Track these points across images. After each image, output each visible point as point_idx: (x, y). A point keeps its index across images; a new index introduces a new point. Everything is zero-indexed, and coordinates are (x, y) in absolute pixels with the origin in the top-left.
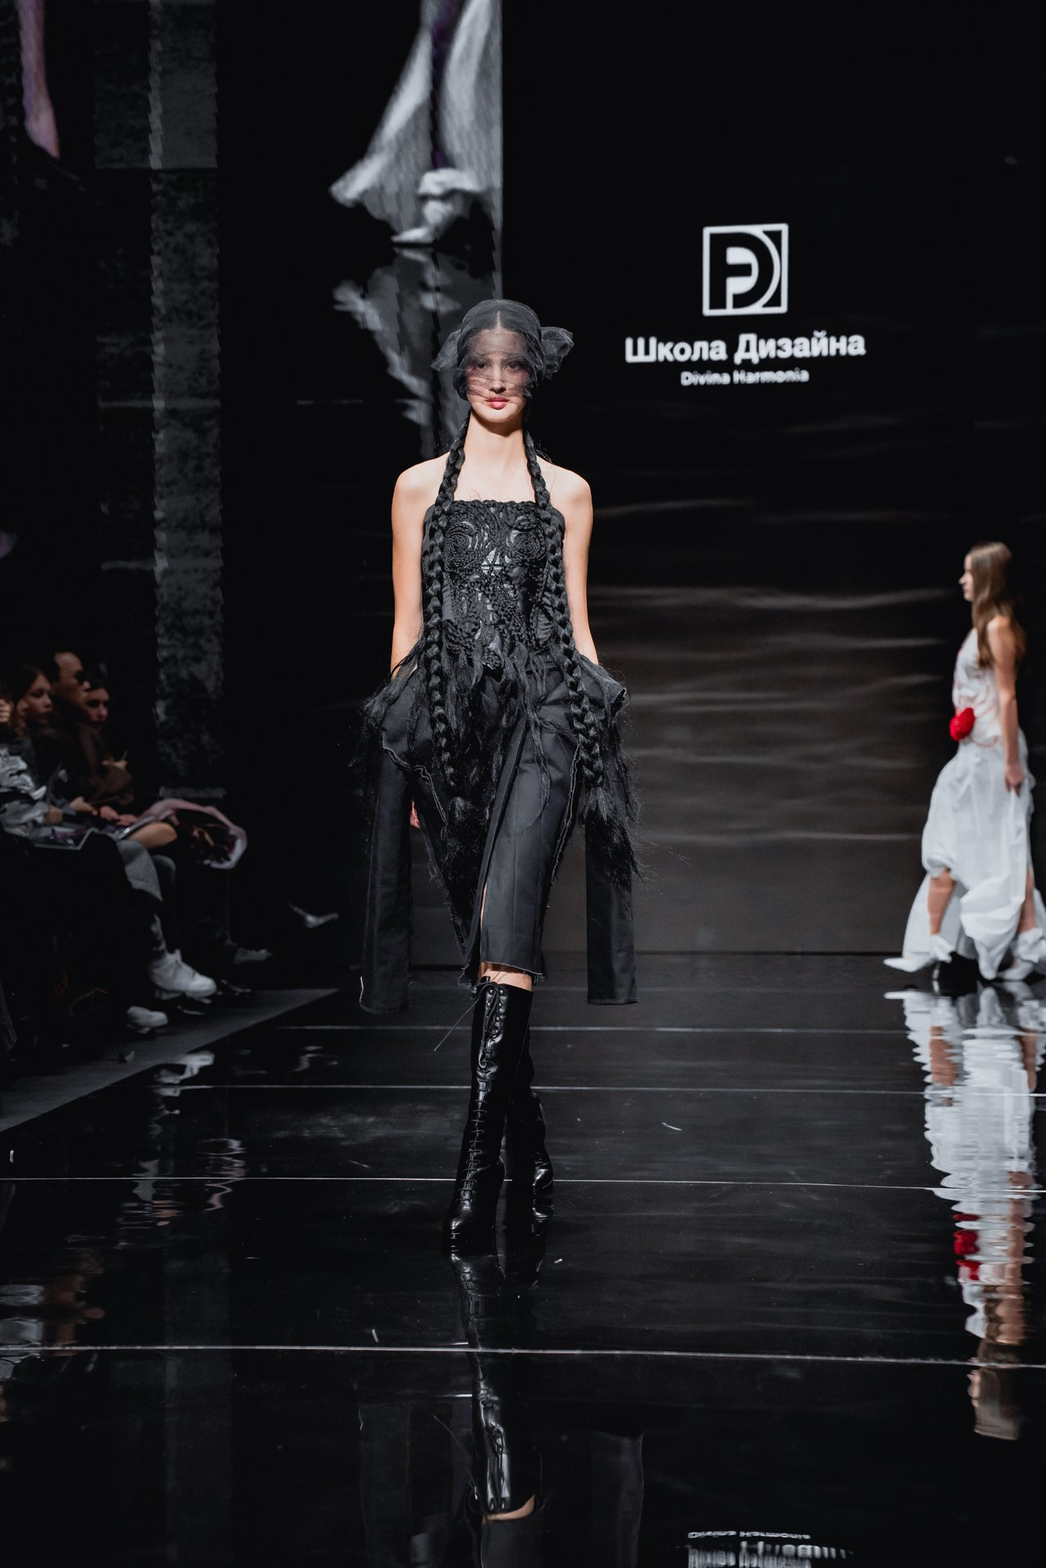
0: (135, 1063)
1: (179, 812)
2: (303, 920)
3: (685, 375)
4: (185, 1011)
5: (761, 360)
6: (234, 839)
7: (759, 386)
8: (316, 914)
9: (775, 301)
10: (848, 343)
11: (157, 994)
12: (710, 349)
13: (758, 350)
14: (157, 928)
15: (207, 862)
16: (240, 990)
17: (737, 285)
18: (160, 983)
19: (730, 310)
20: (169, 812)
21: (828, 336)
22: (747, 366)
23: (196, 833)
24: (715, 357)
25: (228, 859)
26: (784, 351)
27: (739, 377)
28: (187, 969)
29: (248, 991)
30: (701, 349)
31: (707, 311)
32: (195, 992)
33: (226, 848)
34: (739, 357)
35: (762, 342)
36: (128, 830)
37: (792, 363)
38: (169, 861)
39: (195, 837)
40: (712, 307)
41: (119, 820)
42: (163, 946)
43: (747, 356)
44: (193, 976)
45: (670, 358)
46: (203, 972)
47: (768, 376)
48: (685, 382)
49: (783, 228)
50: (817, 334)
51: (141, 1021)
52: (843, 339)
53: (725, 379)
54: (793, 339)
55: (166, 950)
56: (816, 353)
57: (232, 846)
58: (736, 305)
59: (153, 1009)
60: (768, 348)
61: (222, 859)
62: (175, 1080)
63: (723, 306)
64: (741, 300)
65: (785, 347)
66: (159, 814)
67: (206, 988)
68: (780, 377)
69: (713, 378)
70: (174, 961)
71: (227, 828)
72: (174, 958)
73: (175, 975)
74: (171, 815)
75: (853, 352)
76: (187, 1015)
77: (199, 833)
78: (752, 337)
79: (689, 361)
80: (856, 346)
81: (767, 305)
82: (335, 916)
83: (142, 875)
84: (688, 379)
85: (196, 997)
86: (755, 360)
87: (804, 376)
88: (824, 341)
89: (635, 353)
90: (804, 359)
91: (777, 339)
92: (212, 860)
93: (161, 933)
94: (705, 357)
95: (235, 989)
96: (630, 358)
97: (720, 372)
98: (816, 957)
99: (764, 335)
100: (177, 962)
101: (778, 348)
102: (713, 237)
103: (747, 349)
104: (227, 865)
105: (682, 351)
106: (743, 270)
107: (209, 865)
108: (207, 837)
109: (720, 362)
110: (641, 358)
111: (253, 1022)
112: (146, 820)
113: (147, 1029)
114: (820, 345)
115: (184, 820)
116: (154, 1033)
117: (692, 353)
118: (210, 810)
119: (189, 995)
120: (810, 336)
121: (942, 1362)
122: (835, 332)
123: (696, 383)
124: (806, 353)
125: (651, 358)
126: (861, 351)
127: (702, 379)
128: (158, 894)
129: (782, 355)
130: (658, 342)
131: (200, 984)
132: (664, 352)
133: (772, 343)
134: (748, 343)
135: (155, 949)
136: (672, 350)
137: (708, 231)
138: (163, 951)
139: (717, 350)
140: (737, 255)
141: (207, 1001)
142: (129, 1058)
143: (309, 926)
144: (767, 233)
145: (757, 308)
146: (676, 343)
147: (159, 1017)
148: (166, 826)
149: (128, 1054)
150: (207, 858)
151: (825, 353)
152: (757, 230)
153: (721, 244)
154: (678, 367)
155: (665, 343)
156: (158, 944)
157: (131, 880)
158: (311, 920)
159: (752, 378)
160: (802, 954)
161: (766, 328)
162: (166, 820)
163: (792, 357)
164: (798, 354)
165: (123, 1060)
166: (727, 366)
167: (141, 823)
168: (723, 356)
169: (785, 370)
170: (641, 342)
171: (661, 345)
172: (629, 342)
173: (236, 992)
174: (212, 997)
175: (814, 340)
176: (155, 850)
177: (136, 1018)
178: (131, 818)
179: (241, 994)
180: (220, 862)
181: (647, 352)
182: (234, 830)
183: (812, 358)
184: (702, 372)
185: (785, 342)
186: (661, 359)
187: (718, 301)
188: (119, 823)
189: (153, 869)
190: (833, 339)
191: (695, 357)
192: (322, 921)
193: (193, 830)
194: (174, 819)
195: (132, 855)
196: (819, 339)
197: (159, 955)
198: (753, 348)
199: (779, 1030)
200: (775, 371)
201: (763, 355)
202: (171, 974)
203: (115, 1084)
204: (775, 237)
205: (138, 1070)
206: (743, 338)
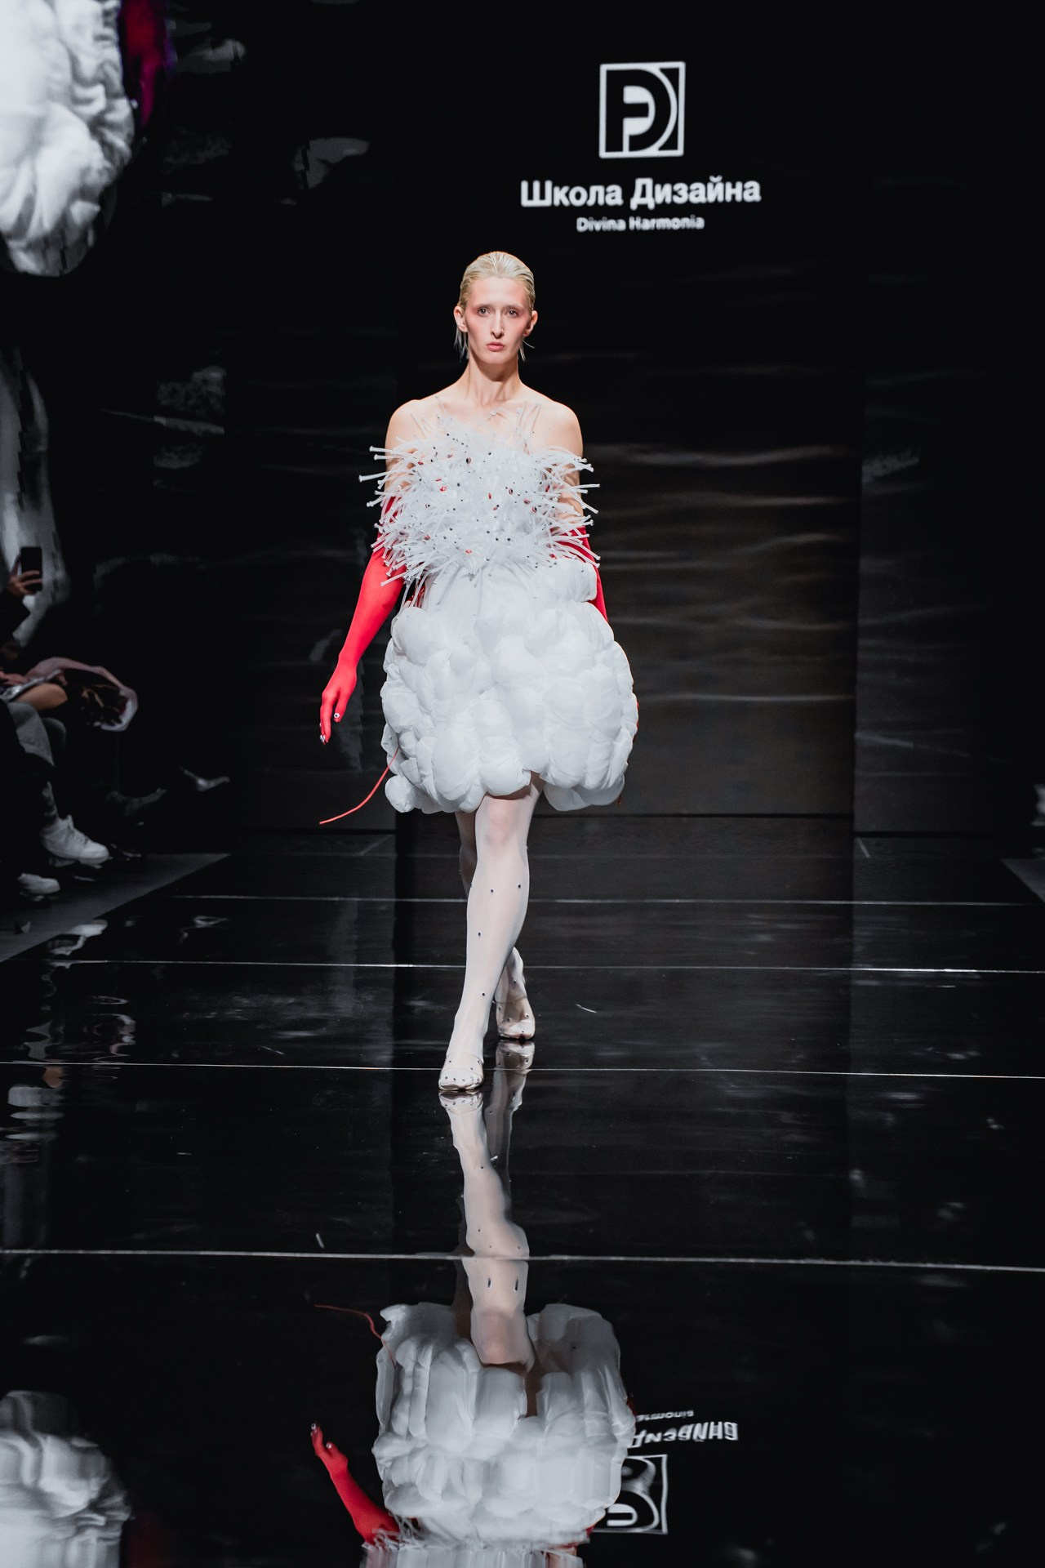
0: (32, 936)
1: (67, 672)
2: (194, 783)
3: (580, 220)
4: (77, 877)
5: (657, 205)
6: (125, 700)
7: (655, 232)
8: (207, 777)
9: (671, 144)
10: (744, 189)
11: (51, 861)
12: (606, 193)
13: (654, 196)
14: (48, 793)
15: (97, 724)
16: (130, 855)
17: (634, 126)
18: (51, 849)
19: (626, 153)
20: (57, 672)
21: (724, 181)
22: (643, 212)
23: (85, 694)
24: (610, 202)
25: (119, 722)
26: (680, 196)
27: (635, 223)
28: (79, 835)
29: (139, 856)
30: (597, 193)
31: (603, 154)
32: (88, 859)
33: (117, 710)
34: (634, 203)
35: (658, 187)
36: (17, 690)
37: (688, 210)
38: (60, 724)
39: (84, 698)
40: (608, 149)
41: (7, 680)
42: (55, 812)
43: (643, 201)
44: (86, 841)
45: (566, 203)
46: (96, 840)
47: (663, 223)
48: (580, 228)
49: (681, 66)
50: (713, 179)
51: (33, 888)
52: (739, 185)
53: (621, 225)
54: (689, 185)
55: (57, 815)
56: (711, 199)
57: (123, 708)
58: (632, 148)
59: (44, 876)
60: (664, 194)
61: (113, 721)
62: (67, 951)
63: (620, 149)
64: (639, 142)
65: (680, 193)
66: (46, 675)
67: (98, 855)
68: (675, 224)
69: (609, 225)
70: (66, 827)
71: (118, 690)
72: (66, 824)
73: (67, 841)
74: (59, 675)
75: (748, 198)
76: (78, 880)
77: (89, 693)
78: (648, 182)
79: (585, 205)
80: (751, 192)
81: (662, 148)
82: (225, 779)
83: (33, 738)
84: (584, 225)
85: (90, 863)
86: (651, 206)
87: (700, 223)
88: (720, 186)
89: (530, 197)
90: (700, 205)
91: (673, 184)
92: (102, 722)
93: (52, 798)
94: (601, 202)
95: (125, 854)
96: (525, 202)
97: (616, 218)
98: (700, 819)
99: (659, 180)
100: (69, 827)
101: (674, 193)
102: (610, 73)
103: (643, 195)
104: (117, 727)
105: (578, 196)
106: (640, 110)
107: (99, 727)
108: (97, 698)
109: (616, 207)
110: (536, 202)
111: (147, 890)
112: (35, 681)
113: (41, 897)
114: (716, 191)
115: (72, 681)
116: (49, 900)
117: (588, 198)
118: (98, 670)
119: (83, 862)
120: (706, 182)
121: (881, 1264)
122: (731, 178)
123: (591, 228)
124: (702, 199)
125: (547, 202)
126: (757, 197)
127: (598, 225)
128: (50, 759)
129: (677, 200)
130: (553, 186)
131: (94, 851)
132: (559, 196)
133: (668, 187)
134: (644, 187)
135: (46, 814)
136: (567, 195)
137: (605, 68)
138: (55, 817)
139: (613, 196)
140: (635, 94)
141: (98, 867)
142: (26, 928)
143: (201, 790)
144: (663, 71)
145: (653, 151)
146: (571, 187)
147: (50, 884)
148: (55, 687)
149: (25, 924)
150: (98, 720)
151: (721, 199)
152: (654, 68)
153: (618, 82)
154: (575, 212)
155: (561, 187)
156: (50, 809)
157: (22, 744)
158: (201, 782)
159: (647, 225)
160: (688, 816)
161: (662, 172)
162: (54, 681)
163: (688, 202)
164: (694, 200)
165: (19, 931)
166: (622, 212)
167: (31, 683)
168: (619, 201)
169: (680, 217)
170: (536, 185)
171: (557, 189)
172: (524, 185)
173: (127, 857)
174: (105, 864)
175: (710, 186)
176: (46, 711)
177: (27, 885)
178: (18, 677)
179: (131, 858)
180: (112, 724)
181: (542, 197)
182: (125, 691)
183: (707, 204)
184: (598, 218)
185: (681, 187)
186: (557, 203)
187: (614, 143)
188: (6, 683)
189: (44, 733)
190: (729, 185)
191: (591, 202)
192: (212, 784)
193: (82, 691)
194: (62, 679)
195: (24, 718)
196: (715, 184)
197: (51, 821)
198: (650, 193)
199: (678, 901)
200: (671, 218)
201: (659, 200)
202: (62, 840)
203: (14, 957)
204: (672, 75)
205: (36, 942)
206: (639, 182)
